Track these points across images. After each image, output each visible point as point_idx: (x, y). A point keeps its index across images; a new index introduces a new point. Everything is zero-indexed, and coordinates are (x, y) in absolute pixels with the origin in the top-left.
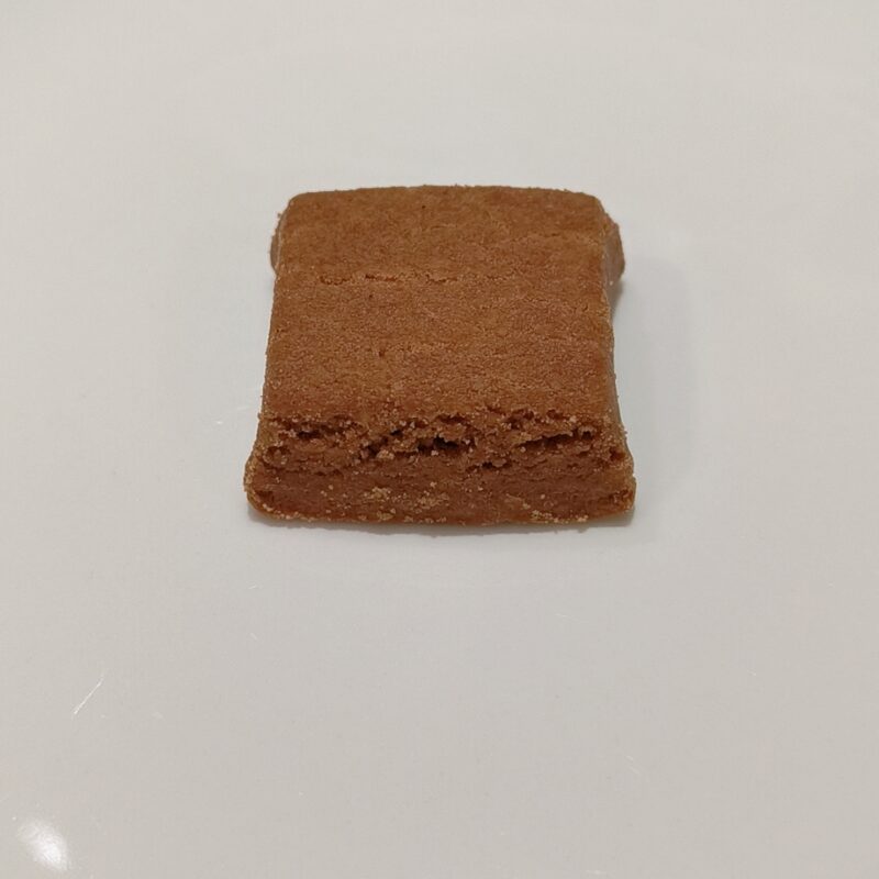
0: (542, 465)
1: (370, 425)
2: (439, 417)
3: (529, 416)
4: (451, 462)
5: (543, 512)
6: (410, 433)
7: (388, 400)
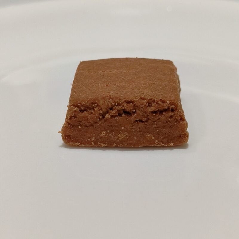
0: (158, 121)
1: (103, 105)
2: (125, 101)
3: (154, 101)
4: (129, 118)
5: (159, 141)
6: (116, 108)
7: (109, 96)
